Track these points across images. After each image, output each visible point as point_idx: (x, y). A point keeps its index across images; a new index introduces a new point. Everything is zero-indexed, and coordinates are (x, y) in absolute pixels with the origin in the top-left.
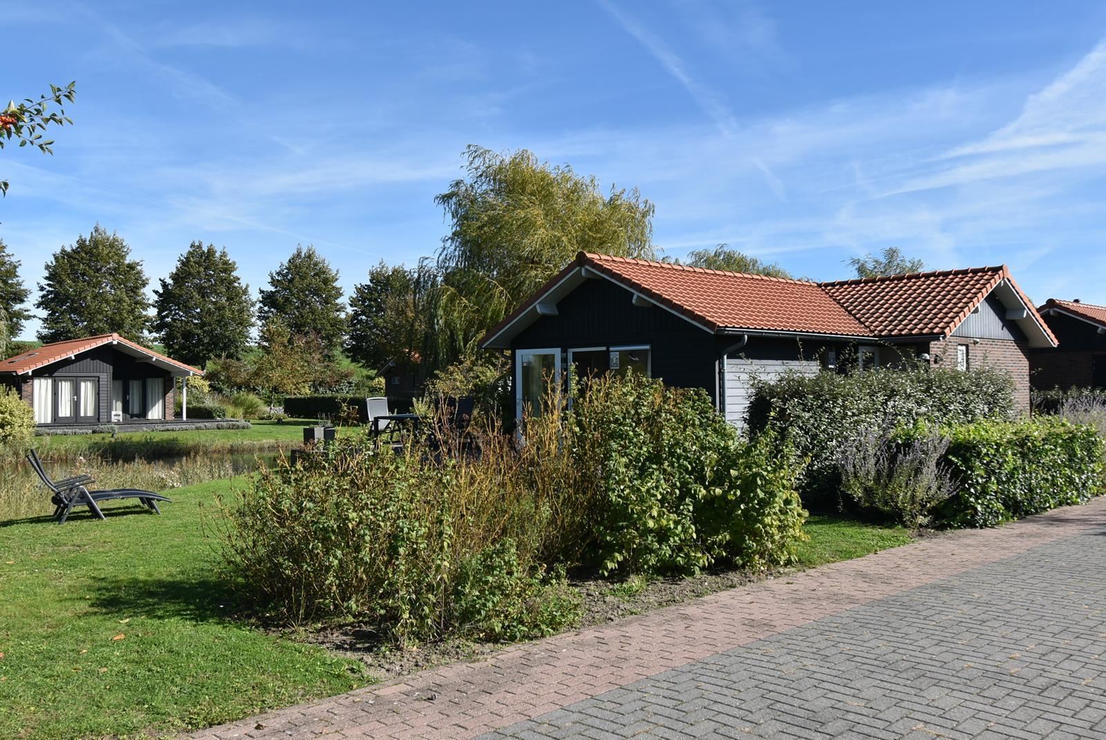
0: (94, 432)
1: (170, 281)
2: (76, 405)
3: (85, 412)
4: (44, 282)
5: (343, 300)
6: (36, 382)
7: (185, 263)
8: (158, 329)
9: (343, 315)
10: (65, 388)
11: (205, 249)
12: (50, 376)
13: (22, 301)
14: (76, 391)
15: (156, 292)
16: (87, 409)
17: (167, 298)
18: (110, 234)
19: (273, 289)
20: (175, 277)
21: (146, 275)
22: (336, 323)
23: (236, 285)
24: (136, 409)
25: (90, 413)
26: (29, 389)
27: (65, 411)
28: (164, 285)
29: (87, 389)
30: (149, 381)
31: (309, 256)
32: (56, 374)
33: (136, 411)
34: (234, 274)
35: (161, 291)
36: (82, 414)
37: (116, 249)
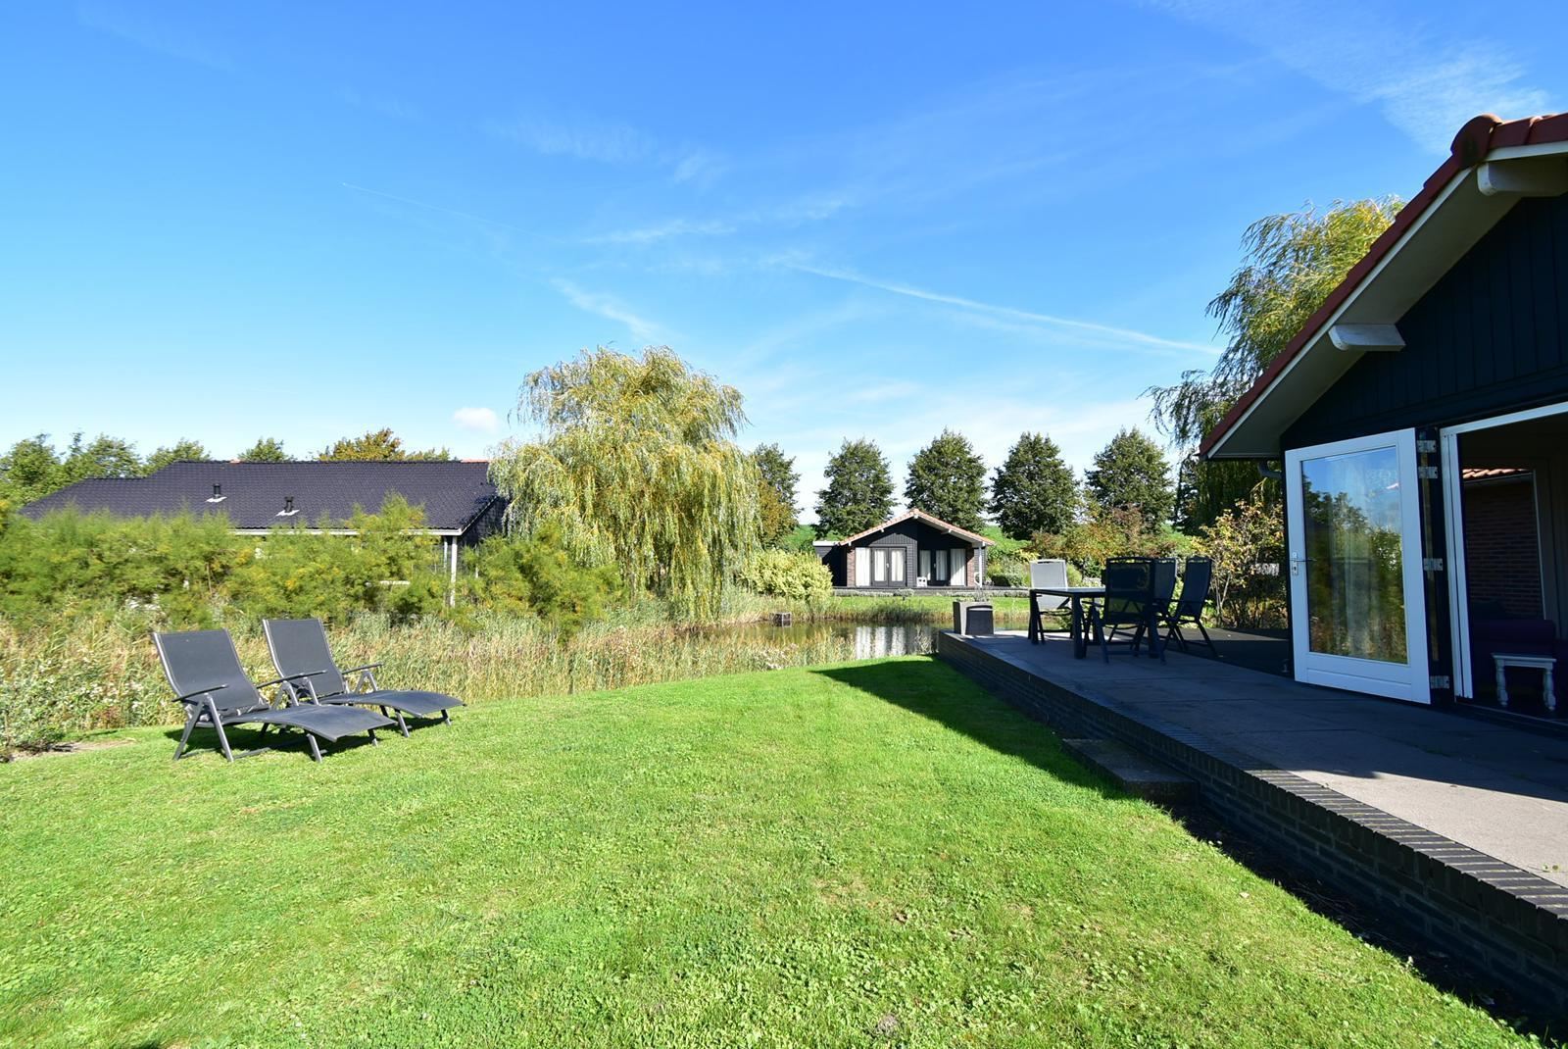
0: (894, 595)
1: (1004, 469)
2: (888, 571)
3: (896, 578)
4: (909, 477)
5: (1172, 475)
6: (858, 550)
7: (1015, 453)
8: (995, 509)
9: (1169, 489)
10: (880, 556)
11: (1033, 439)
12: (867, 546)
13: (890, 493)
14: (888, 560)
15: (993, 479)
16: (898, 575)
17: (1001, 484)
18: (956, 433)
19: (1099, 469)
20: (1008, 466)
21: (986, 466)
22: (1162, 498)
23: (1062, 467)
24: (941, 576)
25: (900, 578)
26: (852, 558)
27: (880, 577)
28: (1000, 472)
29: (897, 557)
30: (953, 552)
31: (1133, 436)
32: (871, 545)
33: (942, 578)
34: (1058, 456)
35: (996, 478)
36: (893, 579)
37: (959, 445)
